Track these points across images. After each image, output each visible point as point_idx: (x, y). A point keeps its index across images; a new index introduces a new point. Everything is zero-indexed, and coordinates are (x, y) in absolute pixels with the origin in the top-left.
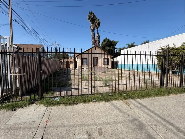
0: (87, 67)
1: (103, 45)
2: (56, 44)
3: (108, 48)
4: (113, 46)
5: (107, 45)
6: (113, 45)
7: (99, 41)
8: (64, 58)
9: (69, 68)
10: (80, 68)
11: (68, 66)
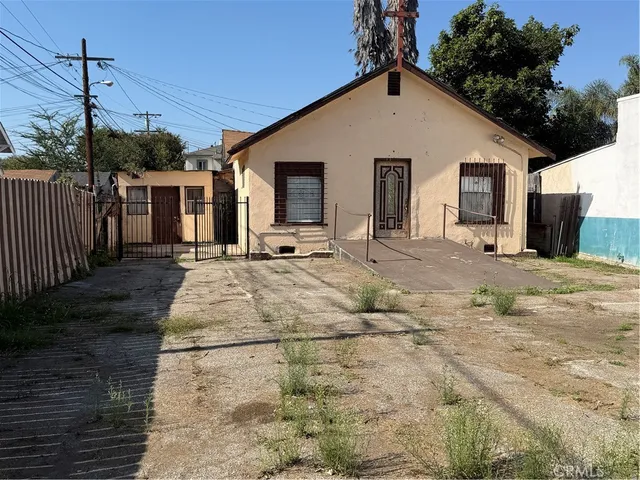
0: (310, 240)
1: (450, 63)
2: (86, 59)
3: (491, 84)
4: (532, 68)
5: (482, 61)
6: (532, 60)
7: (410, 34)
8: (151, 164)
9: (179, 240)
10: (262, 245)
11: (167, 231)
